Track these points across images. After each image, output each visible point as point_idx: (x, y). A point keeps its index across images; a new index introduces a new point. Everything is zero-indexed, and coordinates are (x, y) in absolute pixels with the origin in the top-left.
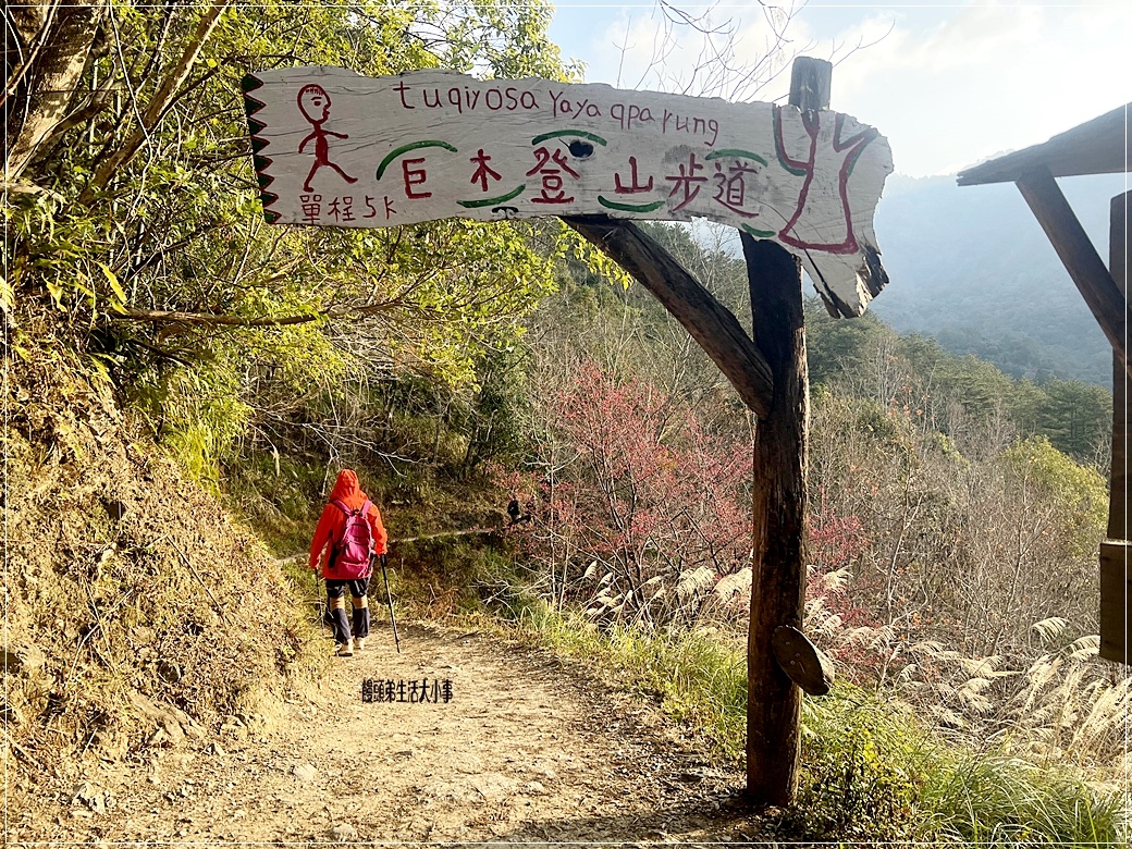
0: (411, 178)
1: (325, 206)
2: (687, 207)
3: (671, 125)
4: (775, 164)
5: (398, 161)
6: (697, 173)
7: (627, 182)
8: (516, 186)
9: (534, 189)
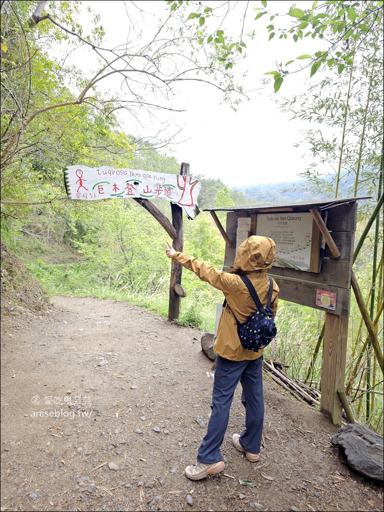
0: (100, 189)
1: (82, 196)
2: (159, 196)
3: (155, 178)
4: (177, 187)
5: (97, 186)
6: (161, 189)
7: (146, 191)
8: (122, 191)
9: (126, 191)
